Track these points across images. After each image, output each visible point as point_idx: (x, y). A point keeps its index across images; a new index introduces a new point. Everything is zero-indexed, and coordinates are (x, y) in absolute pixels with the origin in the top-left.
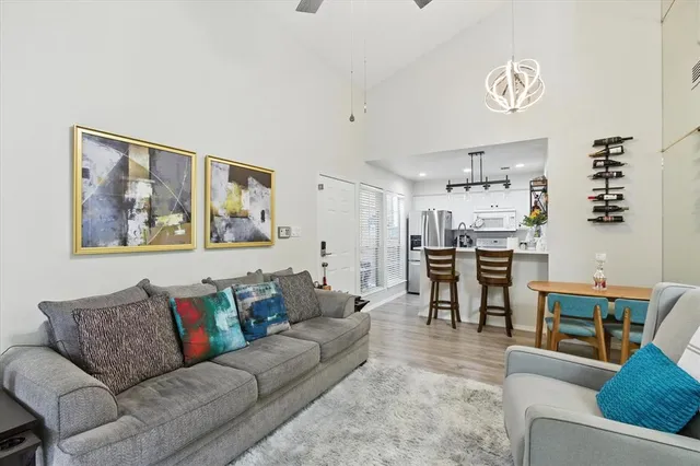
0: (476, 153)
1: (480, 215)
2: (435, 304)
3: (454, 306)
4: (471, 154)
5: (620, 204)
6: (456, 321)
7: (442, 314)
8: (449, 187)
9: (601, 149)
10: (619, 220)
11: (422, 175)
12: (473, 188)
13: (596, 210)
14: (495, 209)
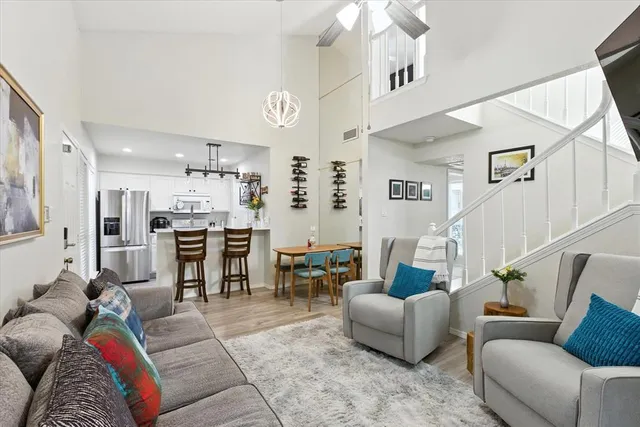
0: (214, 145)
1: (180, 198)
2: (181, 284)
3: (200, 283)
4: (210, 144)
5: (304, 197)
6: (203, 295)
7: (187, 292)
8: (188, 172)
9: (296, 162)
10: (305, 206)
11: (127, 150)
12: (210, 175)
13: (294, 200)
14: (192, 193)
